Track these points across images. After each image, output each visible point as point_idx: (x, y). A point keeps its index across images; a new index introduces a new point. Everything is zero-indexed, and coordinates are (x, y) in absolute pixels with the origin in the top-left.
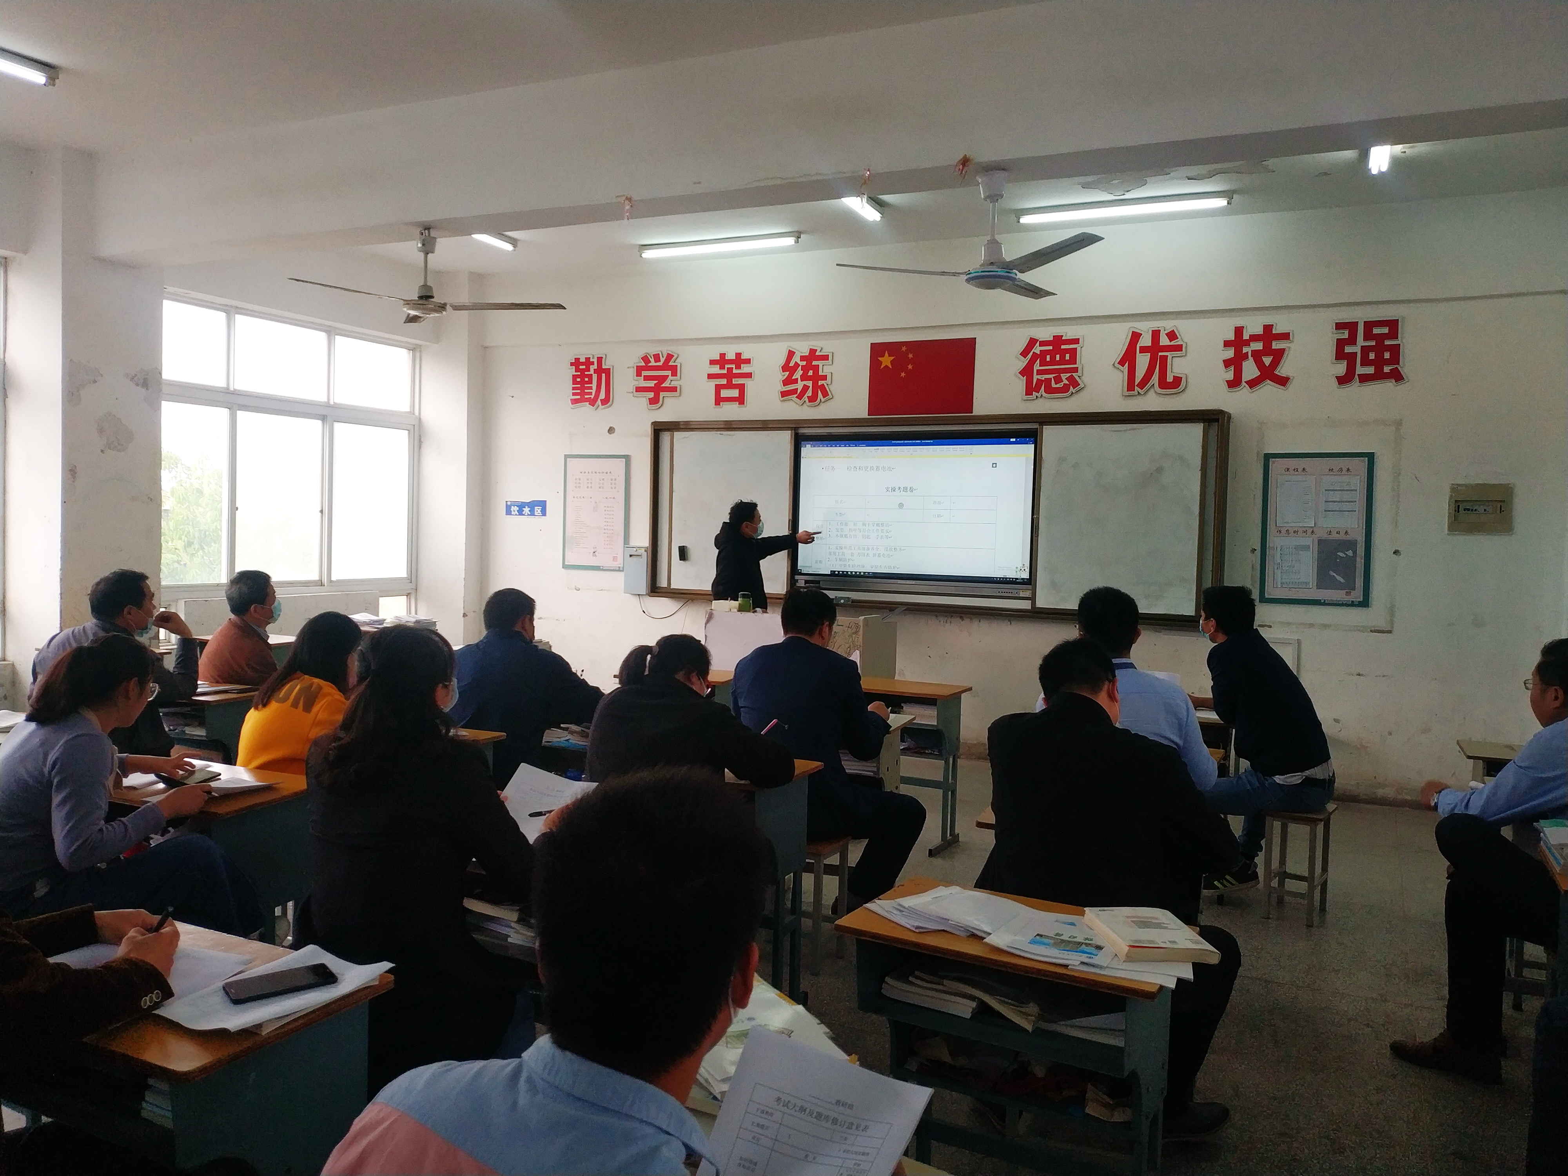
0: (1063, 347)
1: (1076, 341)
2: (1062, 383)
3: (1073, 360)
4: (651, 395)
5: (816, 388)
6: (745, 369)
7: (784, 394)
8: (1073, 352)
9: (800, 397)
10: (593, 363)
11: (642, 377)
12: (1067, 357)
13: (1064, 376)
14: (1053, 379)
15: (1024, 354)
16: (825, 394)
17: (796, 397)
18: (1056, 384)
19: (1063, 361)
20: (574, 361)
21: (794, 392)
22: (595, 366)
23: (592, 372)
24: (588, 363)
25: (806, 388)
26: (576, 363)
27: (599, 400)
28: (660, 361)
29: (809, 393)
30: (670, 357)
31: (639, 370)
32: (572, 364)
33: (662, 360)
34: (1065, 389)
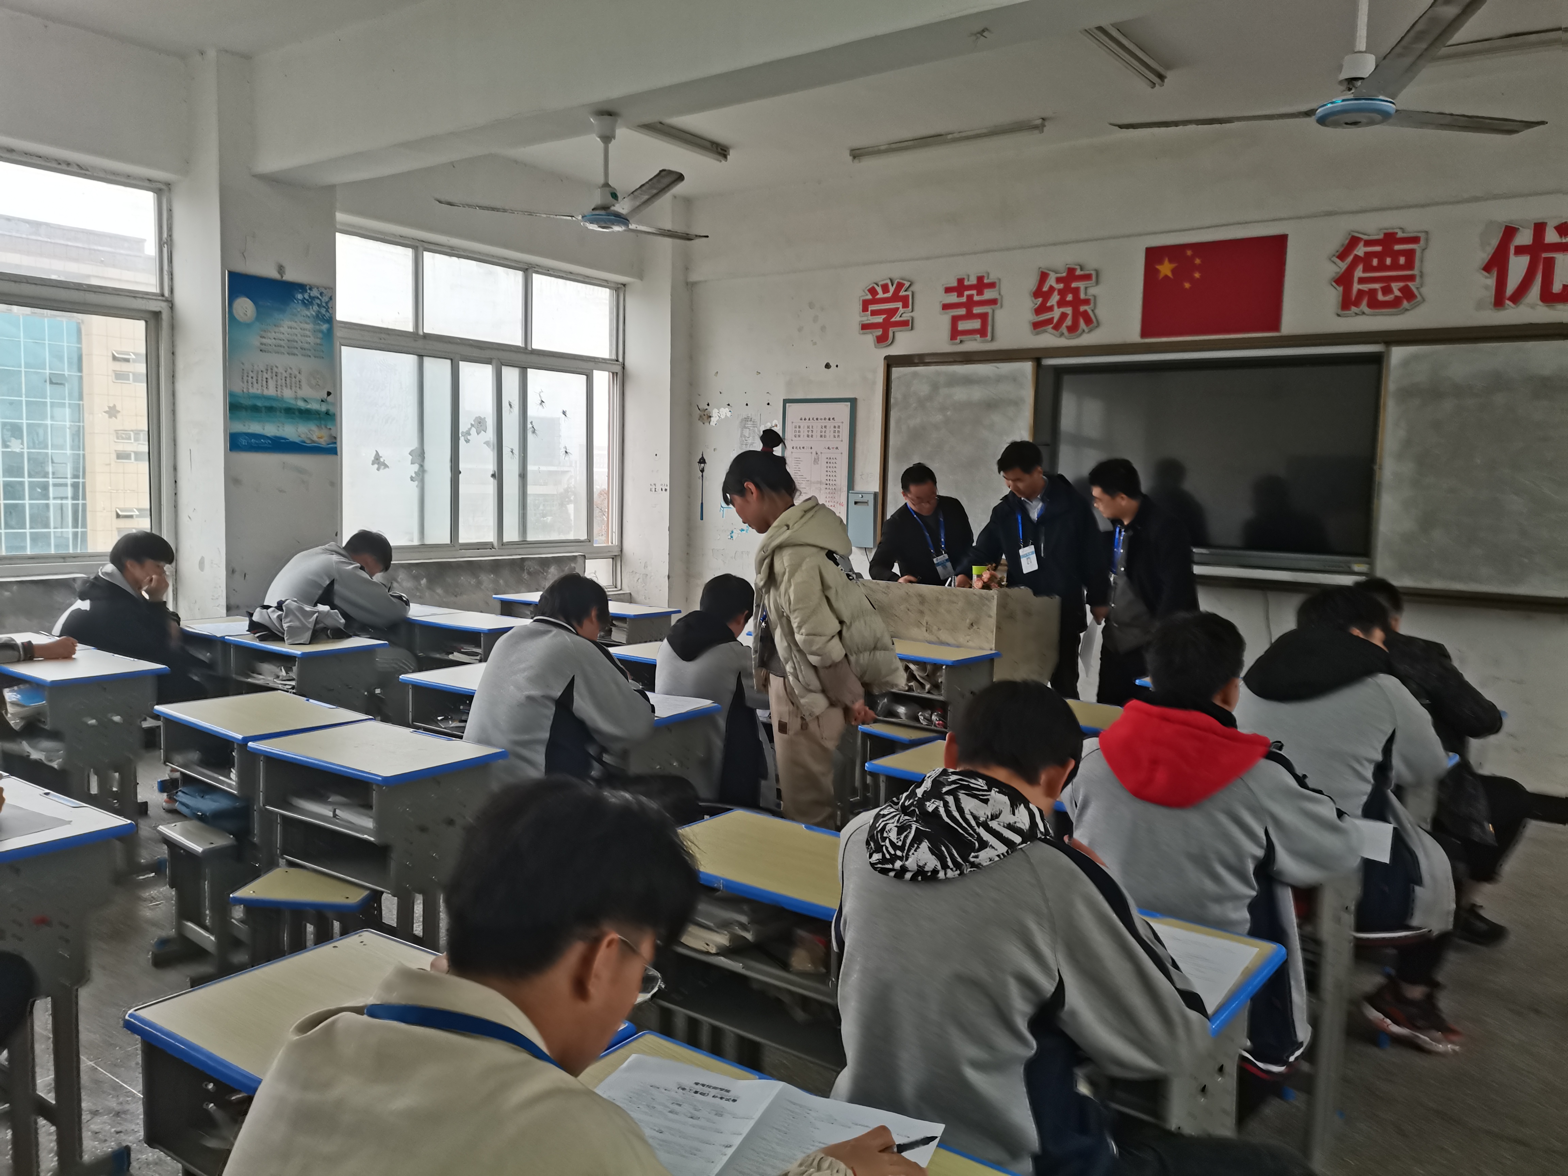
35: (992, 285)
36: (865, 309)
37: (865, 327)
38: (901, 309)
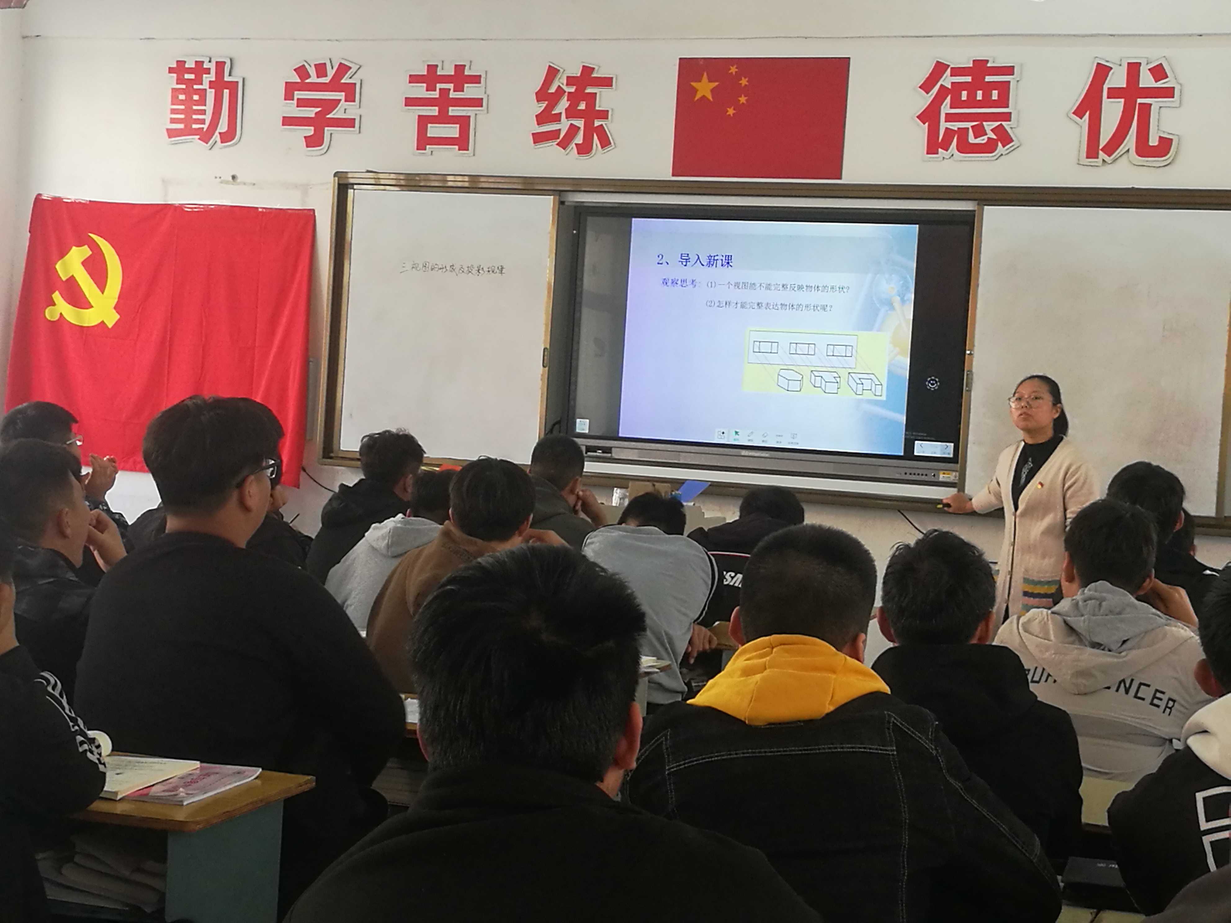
0: (988, 79)
1: (1009, 70)
2: (985, 137)
3: (1004, 101)
4: (310, 131)
5: (590, 130)
6: (470, 91)
7: (538, 138)
8: (1004, 88)
9: (564, 145)
10: (208, 71)
11: (295, 102)
12: (995, 95)
13: (989, 126)
14: (970, 130)
15: (926, 86)
16: (605, 142)
17: (557, 144)
18: (976, 137)
19: (987, 102)
20: (174, 65)
21: (552, 136)
22: (212, 77)
23: (205, 85)
24: (200, 69)
25: (573, 130)
26: (179, 69)
27: (217, 134)
28: (326, 76)
29: (579, 139)
30: (343, 69)
31: (290, 89)
32: (171, 70)
33: (331, 73)
34: (989, 147)
35: (476, 79)
36: (289, 96)
37: (288, 121)
38: (343, 102)
